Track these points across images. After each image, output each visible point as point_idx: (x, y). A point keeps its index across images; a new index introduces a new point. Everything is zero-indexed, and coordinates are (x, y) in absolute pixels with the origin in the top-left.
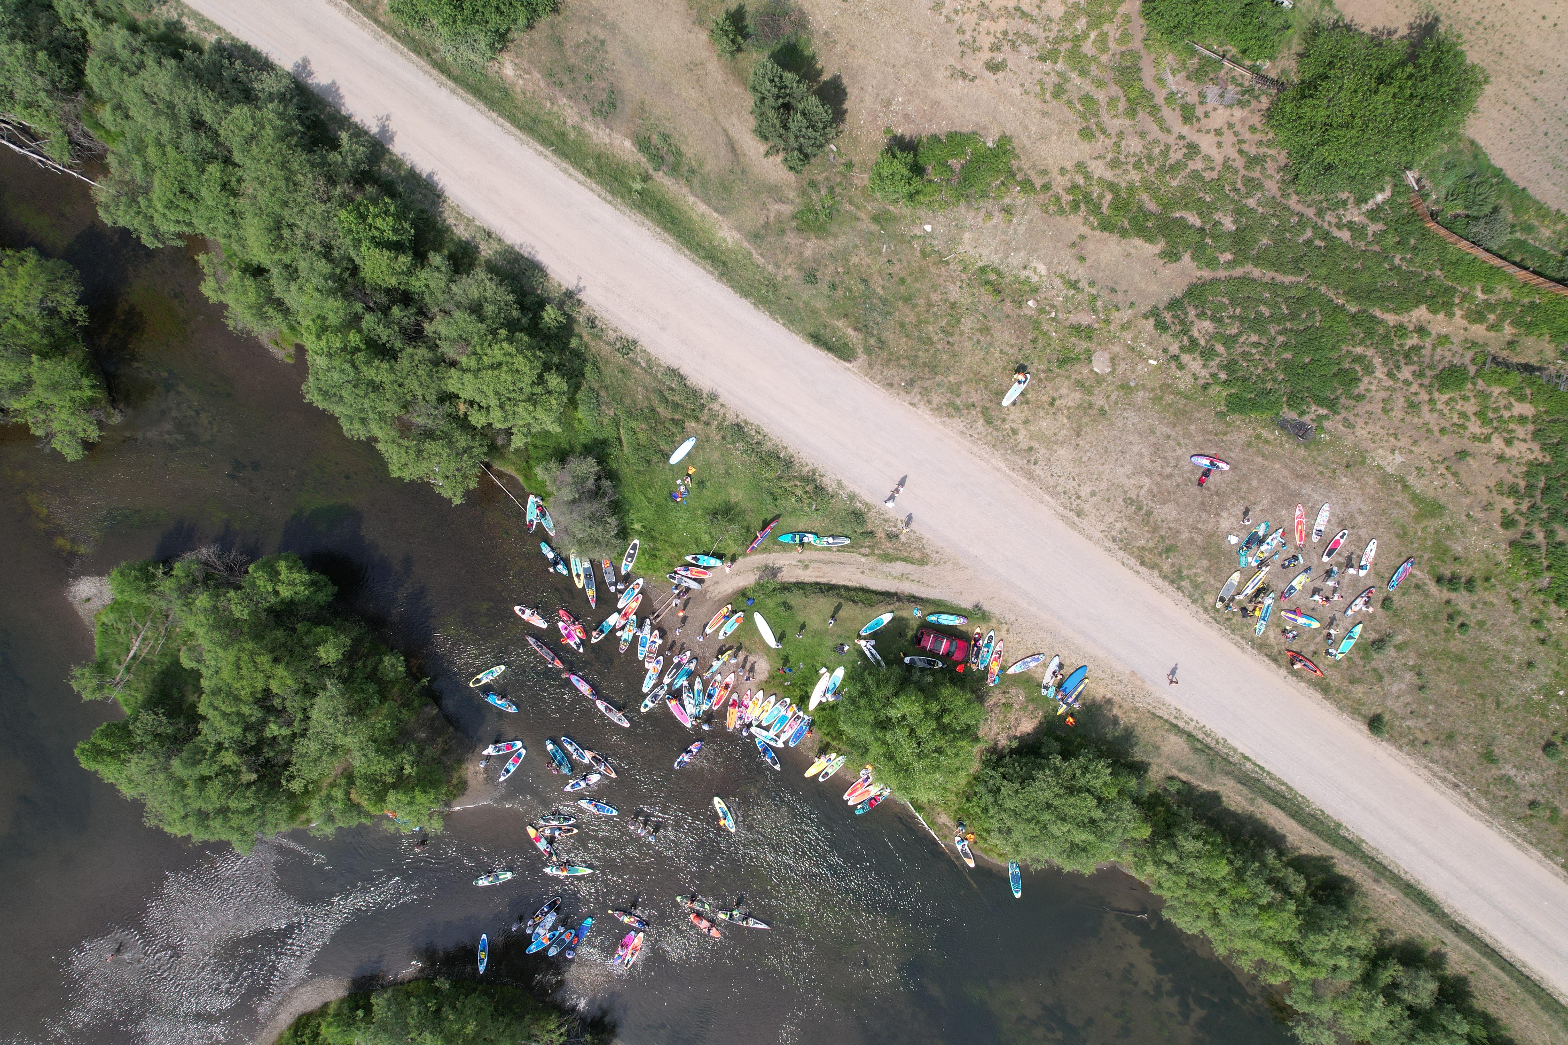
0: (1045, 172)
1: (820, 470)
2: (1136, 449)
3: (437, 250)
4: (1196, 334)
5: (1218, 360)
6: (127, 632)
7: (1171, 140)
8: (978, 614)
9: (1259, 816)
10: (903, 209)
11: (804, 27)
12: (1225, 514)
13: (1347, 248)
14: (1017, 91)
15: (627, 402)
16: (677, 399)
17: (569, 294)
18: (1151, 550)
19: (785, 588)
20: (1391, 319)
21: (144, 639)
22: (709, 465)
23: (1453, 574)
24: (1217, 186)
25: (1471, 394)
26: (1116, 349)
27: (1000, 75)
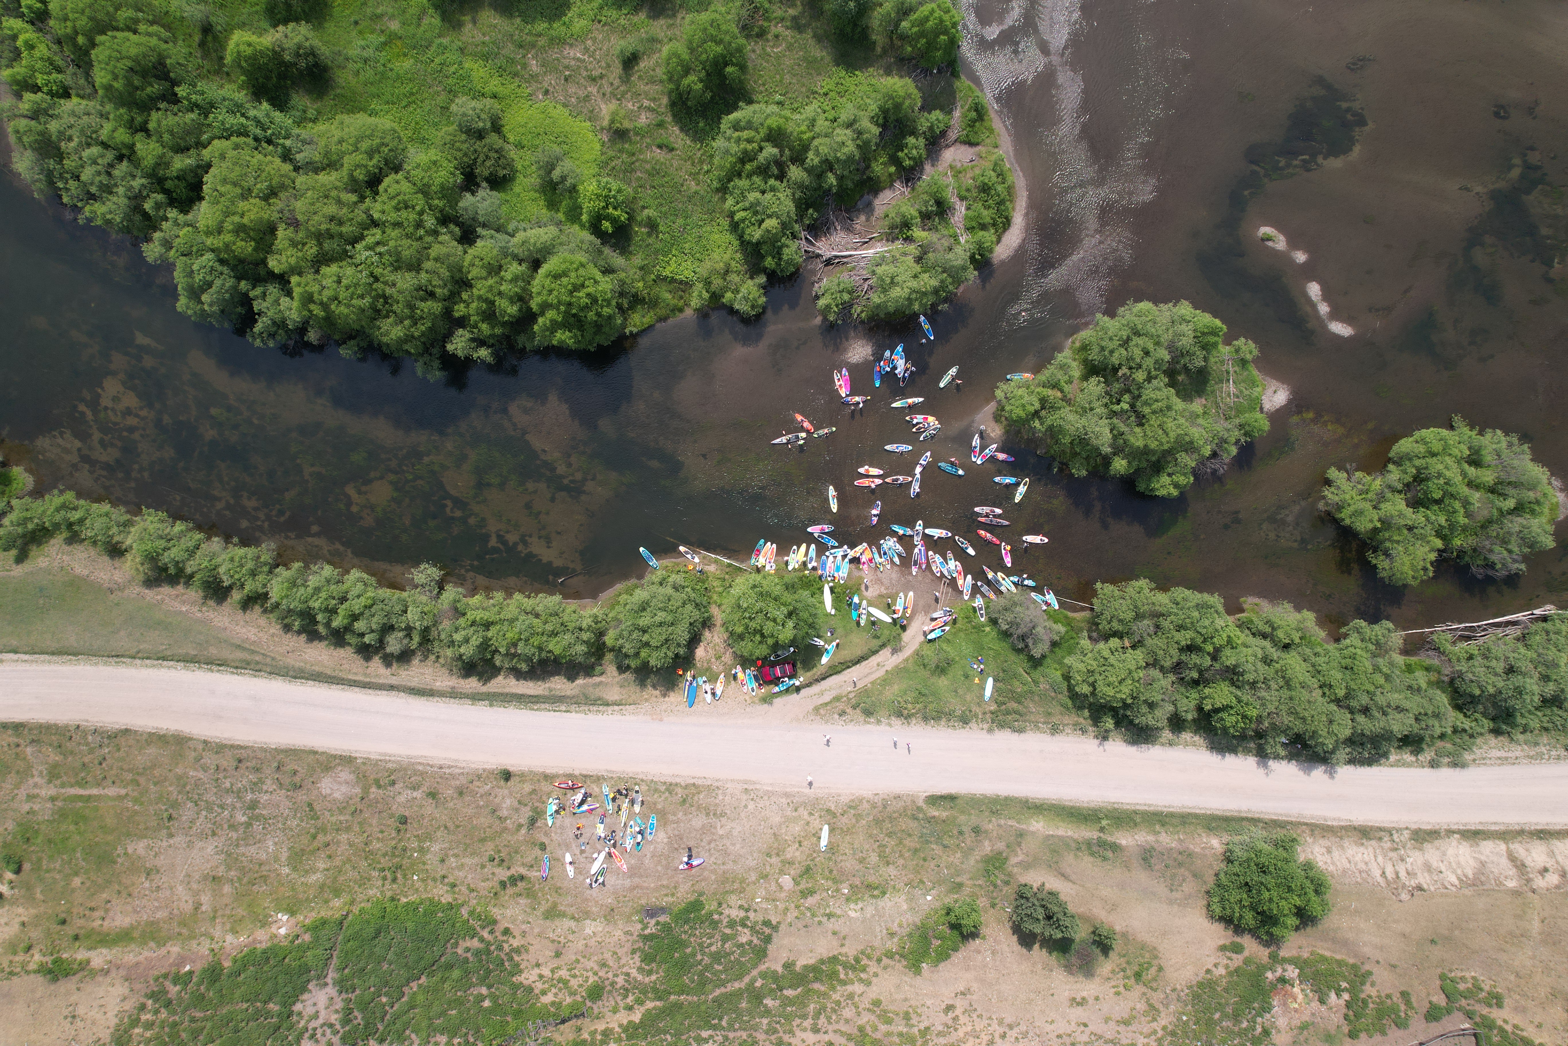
0: (885, 968)
1: (905, 726)
2: (738, 846)
3: (1194, 720)
4: (746, 930)
5: (725, 923)
6: (1241, 392)
7: (830, 1028)
8: (767, 700)
9: (540, 683)
10: (949, 900)
11: (1066, 967)
12: (666, 840)
13: (699, 1028)
14: (929, 1003)
15: (1037, 698)
16: (1010, 717)
17: (1105, 738)
18: (694, 795)
19: (883, 646)
20: (650, 1005)
21: (1229, 395)
22: (969, 689)
23: (516, 885)
24: (789, 1018)
25: (579, 990)
26: (783, 895)
27: (943, 1006)
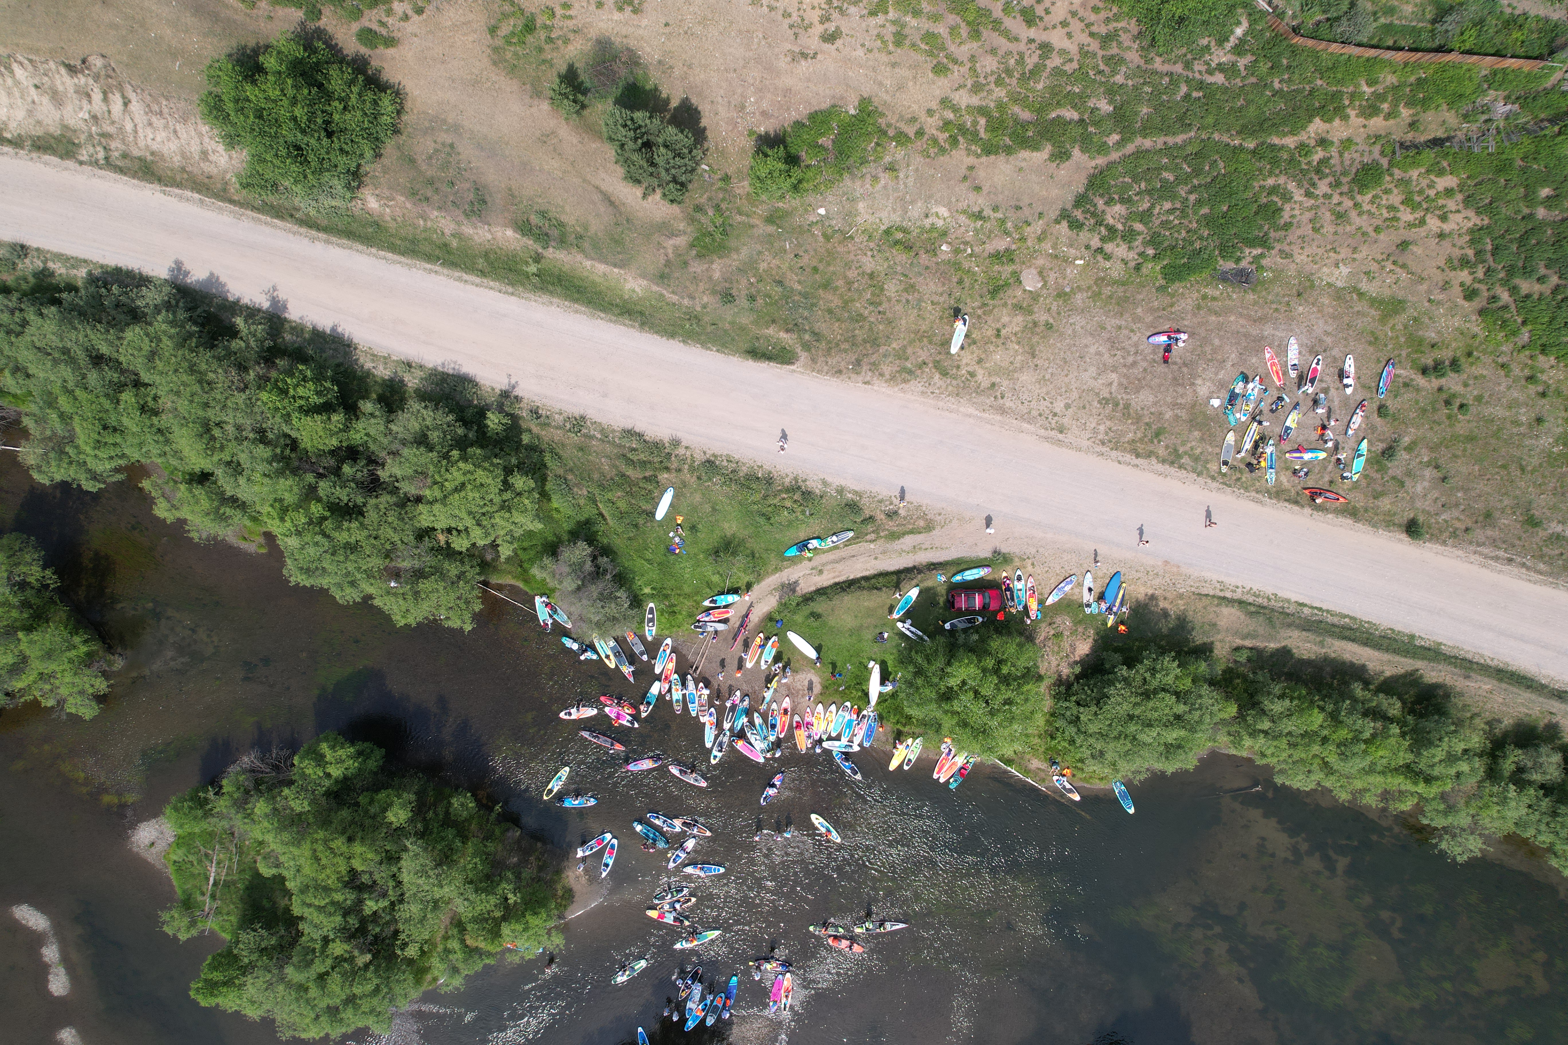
0: (913, 120)
1: (802, 476)
2: (1092, 350)
3: (366, 397)
4: (1111, 221)
5: (1140, 238)
6: (200, 861)
7: (1022, 47)
8: (999, 558)
9: (1333, 655)
10: (792, 202)
11: (637, 64)
12: (1199, 381)
13: (1225, 90)
14: (860, 52)
15: (596, 476)
16: (642, 457)
17: (505, 394)
18: (1141, 440)
19: (808, 598)
20: (1290, 141)
21: (218, 863)
22: (694, 509)
23: (1435, 361)
24: (1081, 74)
25: (1391, 186)
26: (1040, 262)
27: (839, 43)
